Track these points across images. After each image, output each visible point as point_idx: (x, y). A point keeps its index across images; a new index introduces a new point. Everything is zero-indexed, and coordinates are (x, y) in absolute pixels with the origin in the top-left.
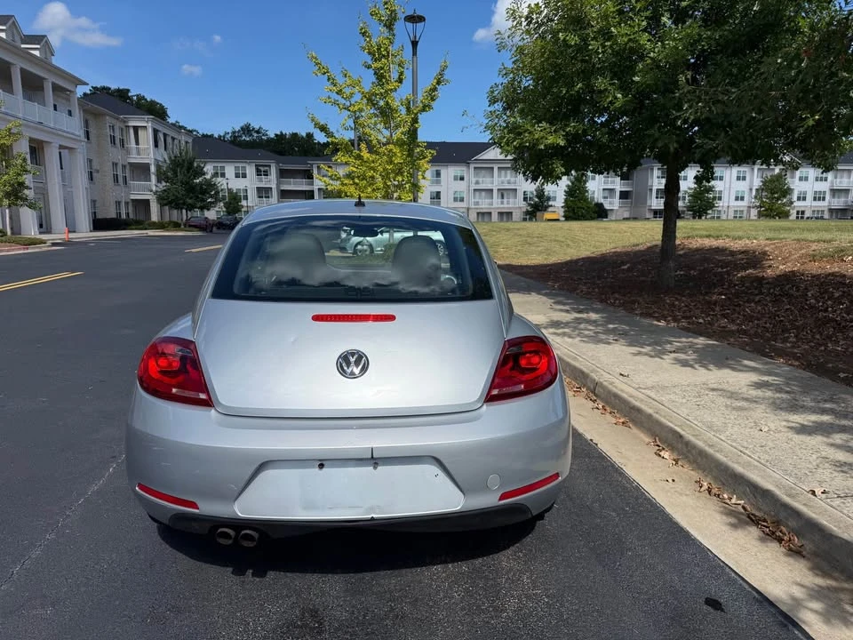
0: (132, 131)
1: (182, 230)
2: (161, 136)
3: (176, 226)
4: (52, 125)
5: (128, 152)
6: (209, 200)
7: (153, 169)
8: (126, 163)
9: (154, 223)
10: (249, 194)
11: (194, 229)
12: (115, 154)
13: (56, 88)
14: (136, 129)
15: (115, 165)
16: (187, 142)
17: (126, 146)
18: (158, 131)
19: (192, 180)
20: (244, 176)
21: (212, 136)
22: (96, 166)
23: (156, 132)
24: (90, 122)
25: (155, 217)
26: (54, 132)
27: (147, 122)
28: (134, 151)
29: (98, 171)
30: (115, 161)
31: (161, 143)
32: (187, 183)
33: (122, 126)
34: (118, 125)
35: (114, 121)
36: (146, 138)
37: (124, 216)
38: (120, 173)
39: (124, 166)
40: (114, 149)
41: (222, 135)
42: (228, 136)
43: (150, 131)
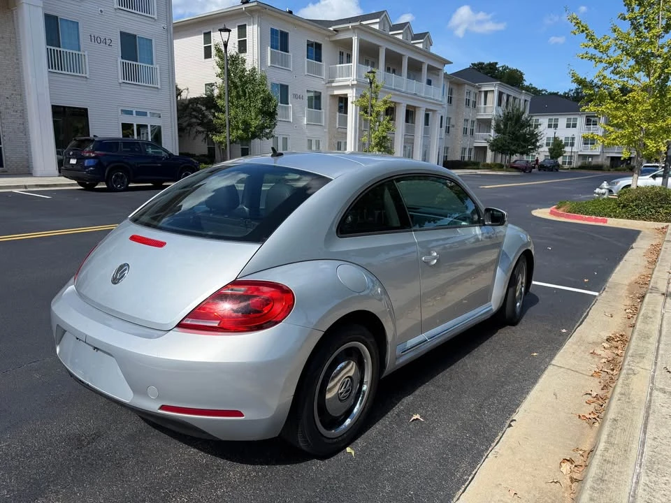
0: (483, 95)
1: (503, 171)
2: (505, 97)
3: (500, 167)
4: (423, 95)
5: (478, 111)
6: (529, 147)
7: (493, 123)
8: (474, 119)
9: (488, 164)
10: (576, 142)
11: (514, 170)
12: (468, 113)
13: (430, 69)
14: (486, 93)
15: (466, 120)
16: (525, 101)
17: (477, 106)
18: (502, 93)
19: (519, 131)
20: (574, 126)
21: (556, 94)
22: (453, 122)
23: (500, 94)
24: (454, 91)
25: (489, 160)
26: (424, 100)
27: (495, 87)
28: (482, 111)
29: (453, 126)
30: (466, 118)
31: (504, 103)
32: (513, 133)
33: (477, 91)
34: (473, 90)
35: (471, 88)
36: (493, 99)
37: (466, 159)
38: (469, 127)
39: (473, 122)
40: (467, 109)
41: (567, 91)
42: (571, 93)
43: (496, 94)
